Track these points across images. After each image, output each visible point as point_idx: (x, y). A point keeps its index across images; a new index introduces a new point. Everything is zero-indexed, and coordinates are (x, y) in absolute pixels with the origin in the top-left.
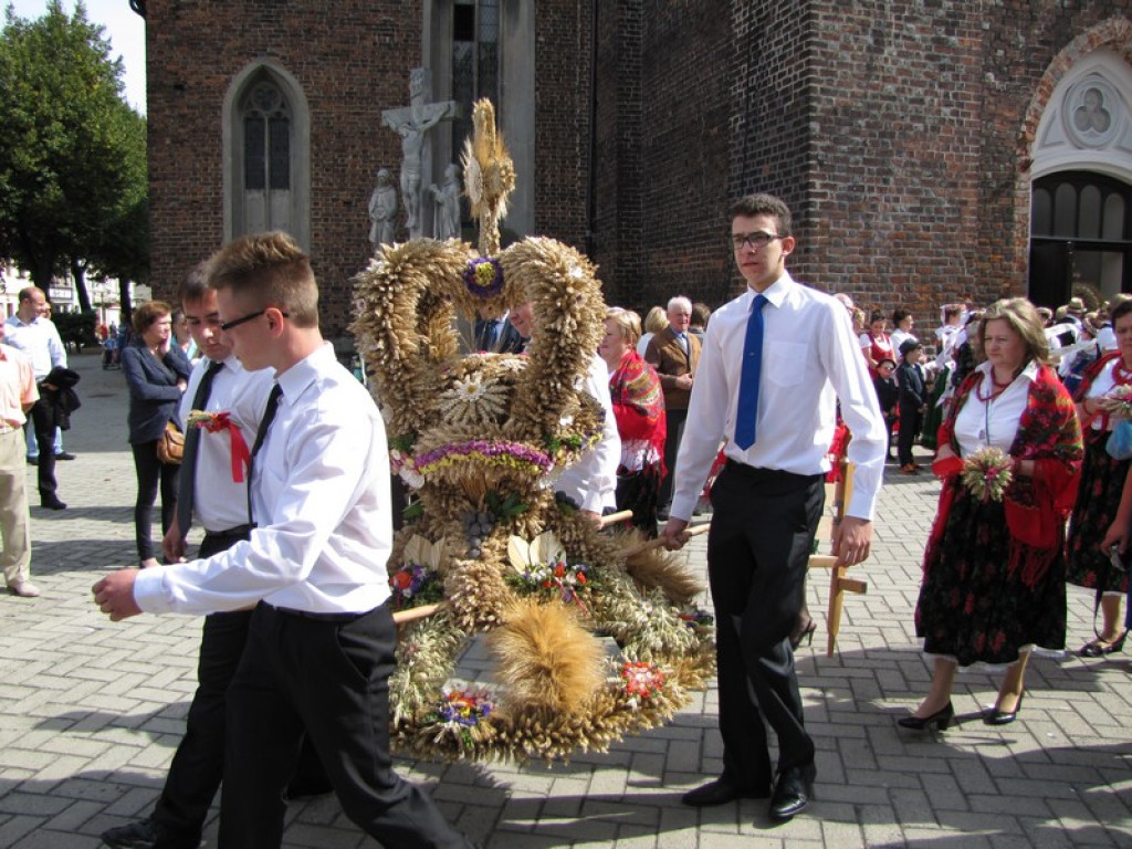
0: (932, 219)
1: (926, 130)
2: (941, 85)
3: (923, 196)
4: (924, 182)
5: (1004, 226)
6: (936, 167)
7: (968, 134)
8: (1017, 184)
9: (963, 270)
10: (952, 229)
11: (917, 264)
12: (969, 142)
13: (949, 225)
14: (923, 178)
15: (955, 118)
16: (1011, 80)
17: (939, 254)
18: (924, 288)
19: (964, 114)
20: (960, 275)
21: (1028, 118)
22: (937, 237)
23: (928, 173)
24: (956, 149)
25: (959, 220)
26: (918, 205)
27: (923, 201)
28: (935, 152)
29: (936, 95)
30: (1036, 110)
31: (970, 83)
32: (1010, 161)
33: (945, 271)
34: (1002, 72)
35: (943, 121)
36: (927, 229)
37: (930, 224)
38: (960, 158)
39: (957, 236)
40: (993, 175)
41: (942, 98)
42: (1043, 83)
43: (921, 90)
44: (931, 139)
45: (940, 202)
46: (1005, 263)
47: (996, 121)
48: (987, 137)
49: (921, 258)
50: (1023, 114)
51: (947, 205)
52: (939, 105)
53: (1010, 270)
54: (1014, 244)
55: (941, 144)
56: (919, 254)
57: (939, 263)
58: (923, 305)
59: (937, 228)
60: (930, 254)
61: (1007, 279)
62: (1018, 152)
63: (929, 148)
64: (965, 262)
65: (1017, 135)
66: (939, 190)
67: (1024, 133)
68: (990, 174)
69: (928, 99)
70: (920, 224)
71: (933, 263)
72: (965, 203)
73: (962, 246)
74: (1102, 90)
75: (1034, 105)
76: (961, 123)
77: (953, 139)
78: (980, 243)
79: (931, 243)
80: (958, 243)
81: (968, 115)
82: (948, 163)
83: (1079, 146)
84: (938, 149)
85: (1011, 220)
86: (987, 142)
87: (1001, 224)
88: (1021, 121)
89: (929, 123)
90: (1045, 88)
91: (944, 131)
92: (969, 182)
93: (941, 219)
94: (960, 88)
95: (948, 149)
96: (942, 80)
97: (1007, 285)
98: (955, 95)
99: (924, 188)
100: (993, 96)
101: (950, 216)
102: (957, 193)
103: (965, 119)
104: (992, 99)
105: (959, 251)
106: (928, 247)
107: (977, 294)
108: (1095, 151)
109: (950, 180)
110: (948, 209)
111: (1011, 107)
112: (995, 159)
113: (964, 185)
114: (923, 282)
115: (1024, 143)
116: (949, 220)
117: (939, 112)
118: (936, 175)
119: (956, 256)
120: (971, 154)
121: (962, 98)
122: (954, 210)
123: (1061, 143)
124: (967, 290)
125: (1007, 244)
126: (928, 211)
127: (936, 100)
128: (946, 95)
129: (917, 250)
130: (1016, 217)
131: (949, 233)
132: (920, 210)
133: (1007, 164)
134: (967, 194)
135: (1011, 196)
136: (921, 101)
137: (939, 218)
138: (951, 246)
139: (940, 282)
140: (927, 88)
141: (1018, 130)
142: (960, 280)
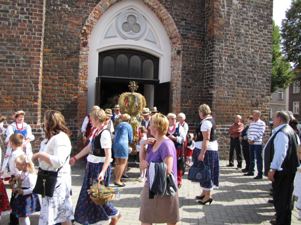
0: (13, 65)
1: (9, 24)
2: (19, 5)
3: (8, 54)
4: (8, 48)
5: (74, 71)
6: (16, 41)
7: (35, 27)
8: (81, 52)
9: (32, 89)
10: (25, 70)
11: (4, 86)
12: (35, 31)
13: (23, 68)
14: (8, 46)
15: (27, 20)
16: (77, 7)
17: (17, 81)
18: (9, 97)
19: (32, 18)
20: (31, 92)
21: (87, 24)
22: (16, 74)
23: (10, 44)
24: (28, 34)
25: (29, 66)
26: (5, 59)
27: (8, 57)
28: (15, 35)
29: (16, 9)
30: (92, 21)
31: (36, 4)
32: (77, 42)
33: (21, 90)
34: (73, 4)
35: (20, 21)
36: (10, 70)
37: (12, 68)
38: (30, 38)
39: (28, 73)
40: (67, 48)
41: (20, 10)
42: (96, 10)
43: (7, 7)
44: (12, 29)
45: (19, 58)
46: (74, 87)
47: (68, 24)
48: (64, 32)
49: (6, 83)
50: (85, 22)
51: (22, 59)
52: (18, 13)
53: (78, 90)
54: (80, 79)
55: (19, 31)
56: (5, 81)
57: (18, 86)
58: (8, 105)
59: (17, 70)
60: (13, 81)
61: (76, 94)
62: (81, 38)
63: (12, 33)
64: (33, 85)
65: (81, 31)
66: (17, 52)
67: (85, 30)
68: (65, 48)
69: (10, 11)
70: (6, 68)
71: (14, 85)
72: (33, 58)
73: (31, 78)
74: (136, 16)
75: (91, 18)
76: (30, 22)
77: (26, 29)
78: (59, 78)
79: (13, 76)
80: (29, 77)
81: (36, 18)
82: (23, 40)
83: (125, 38)
84: (17, 33)
85: (78, 68)
86: (64, 34)
87: (72, 70)
88: (83, 25)
89: (11, 21)
90: (97, 12)
91: (21, 25)
92: (35, 49)
93: (19, 65)
94: (31, 6)
95: (23, 33)
96: (20, 2)
97: (76, 97)
98: (27, 10)
99: (8, 51)
100: (67, 14)
101: (24, 64)
102: (28, 54)
103: (33, 21)
104: (66, 15)
105: (29, 80)
106: (11, 78)
107: (58, 101)
108: (133, 41)
109: (24, 48)
110: (23, 61)
111: (77, 19)
112: (68, 41)
113: (32, 50)
114: (8, 94)
115: (85, 34)
116: (23, 66)
117: (17, 17)
118: (16, 45)
119: (27, 83)
120: (37, 36)
121: (31, 11)
122: (26, 61)
123: (115, 37)
124: (35, 98)
125: (76, 78)
126: (11, 61)
127: (16, 11)
128: (22, 9)
129: (4, 79)
130: (80, 67)
131: (23, 72)
132: (6, 61)
133: (76, 43)
134: (33, 54)
135: (77, 57)
136: (7, 11)
137: (17, 65)
138: (24, 78)
139: (18, 94)
140: (11, 5)
141: (81, 29)
142: (30, 94)
